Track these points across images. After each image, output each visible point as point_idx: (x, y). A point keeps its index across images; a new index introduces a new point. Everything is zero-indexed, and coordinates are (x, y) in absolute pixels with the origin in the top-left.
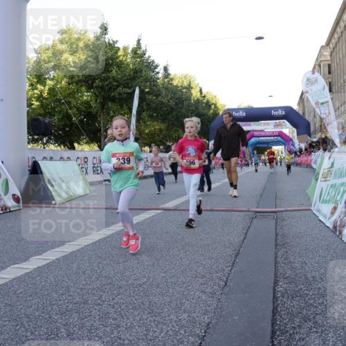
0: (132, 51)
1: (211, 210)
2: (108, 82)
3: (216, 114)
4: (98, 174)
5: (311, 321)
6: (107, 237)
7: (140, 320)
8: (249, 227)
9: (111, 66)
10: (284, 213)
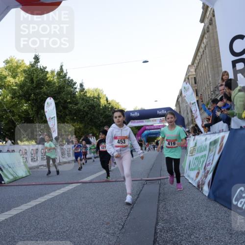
0: (57, 74)
1: (115, 181)
2: (40, 96)
6: (42, 203)
8: (141, 190)
9: (42, 84)
10: (166, 180)
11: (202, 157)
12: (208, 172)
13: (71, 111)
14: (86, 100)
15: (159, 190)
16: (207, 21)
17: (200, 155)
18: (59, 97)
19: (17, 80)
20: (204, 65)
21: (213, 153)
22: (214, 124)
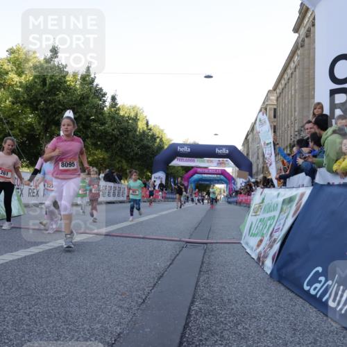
0: (81, 77)
1: (143, 238)
2: (53, 105)
3: (160, 148)
4: (34, 196)
5: (217, 335)
6: (35, 254)
7: (53, 327)
8: (178, 255)
9: (58, 89)
10: (214, 245)
11: (269, 219)
12: (275, 240)
13: (93, 132)
14: (118, 121)
15: (203, 257)
16: (303, 31)
17: (267, 216)
18: (79, 110)
19: (23, 79)
20: (290, 92)
21: (286, 214)
22: (293, 175)
